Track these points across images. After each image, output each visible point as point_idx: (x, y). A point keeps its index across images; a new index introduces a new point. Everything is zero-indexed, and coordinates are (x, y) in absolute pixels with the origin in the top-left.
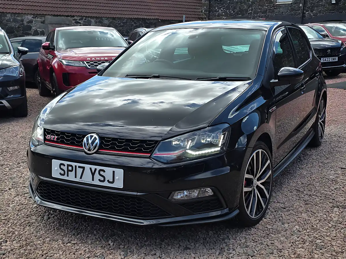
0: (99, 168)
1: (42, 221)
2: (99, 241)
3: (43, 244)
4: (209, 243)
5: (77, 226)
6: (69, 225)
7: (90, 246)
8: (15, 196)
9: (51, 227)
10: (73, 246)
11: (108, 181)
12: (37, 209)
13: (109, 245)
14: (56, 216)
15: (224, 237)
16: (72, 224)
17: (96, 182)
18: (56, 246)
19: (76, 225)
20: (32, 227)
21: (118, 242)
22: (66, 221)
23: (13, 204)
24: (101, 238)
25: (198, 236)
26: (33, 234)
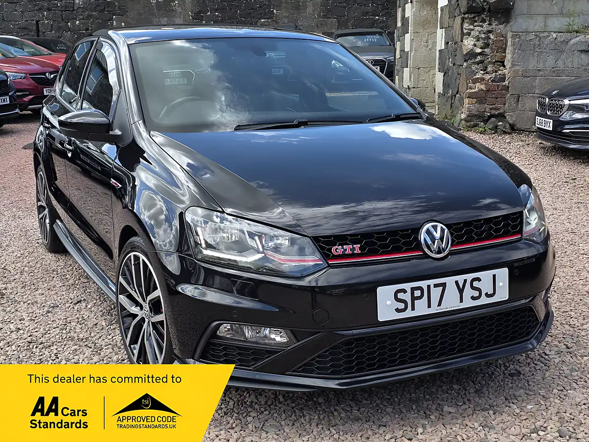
11: (486, 294)
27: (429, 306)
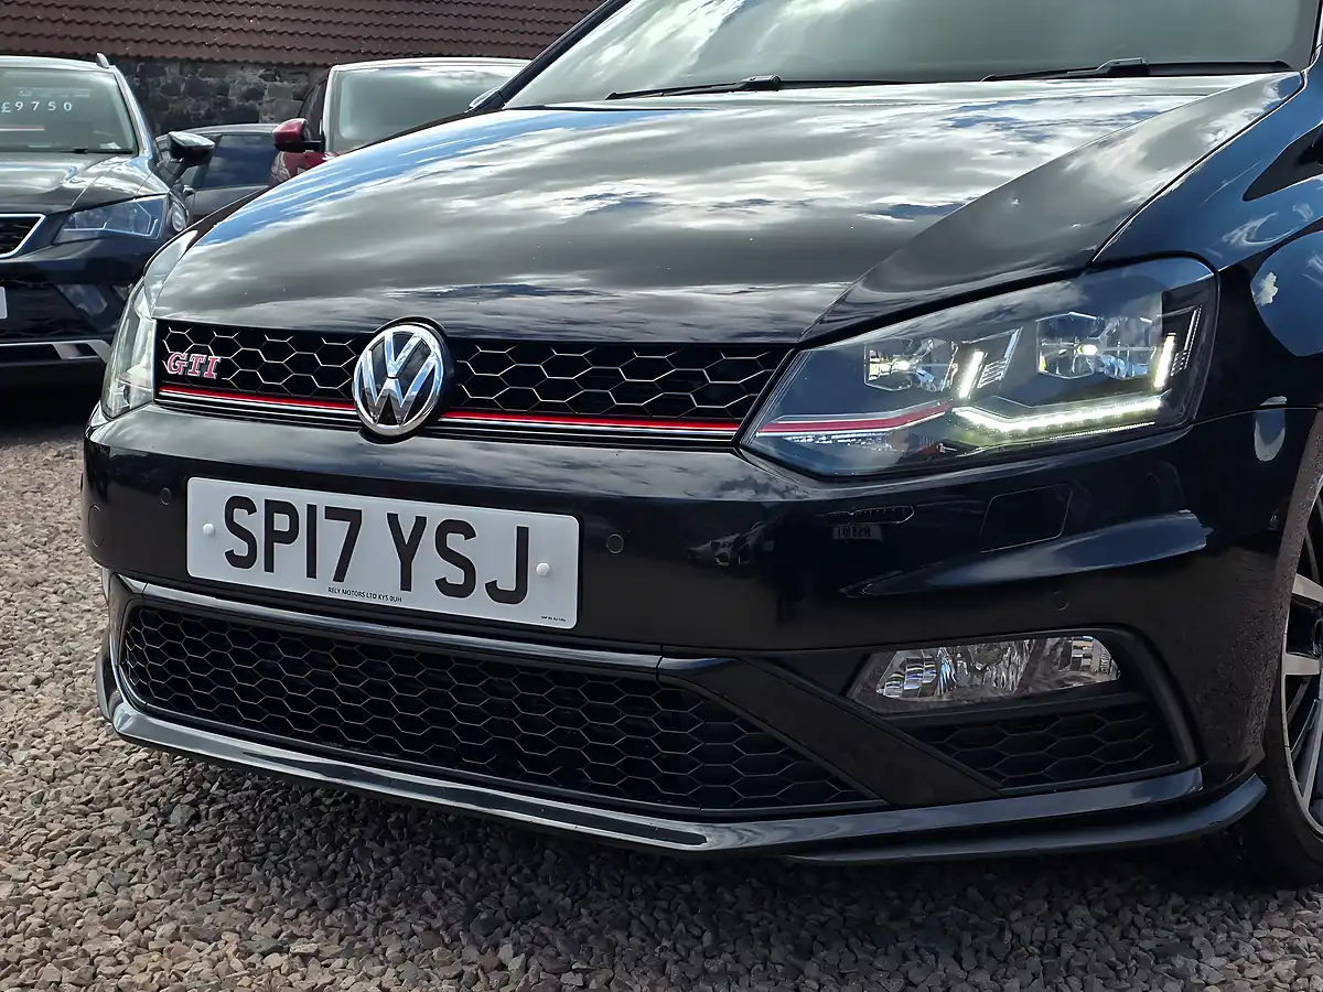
0: (437, 512)
1: (156, 835)
2: (447, 947)
3: (131, 957)
4: (1081, 973)
5: (334, 861)
6: (292, 856)
7: (391, 972)
8: (53, 711)
9: (194, 865)
10: (297, 971)
11: (492, 588)
12: (146, 774)
13: (502, 967)
14: (236, 808)
15: (1160, 941)
16: (310, 852)
17: (425, 600)
18: (204, 968)
19: (330, 858)
20: (93, 863)
21: (551, 952)
22: (283, 835)
23: (34, 747)
24: (457, 927)
25: (1008, 935)
26: (95, 900)
27: (312, 573)
